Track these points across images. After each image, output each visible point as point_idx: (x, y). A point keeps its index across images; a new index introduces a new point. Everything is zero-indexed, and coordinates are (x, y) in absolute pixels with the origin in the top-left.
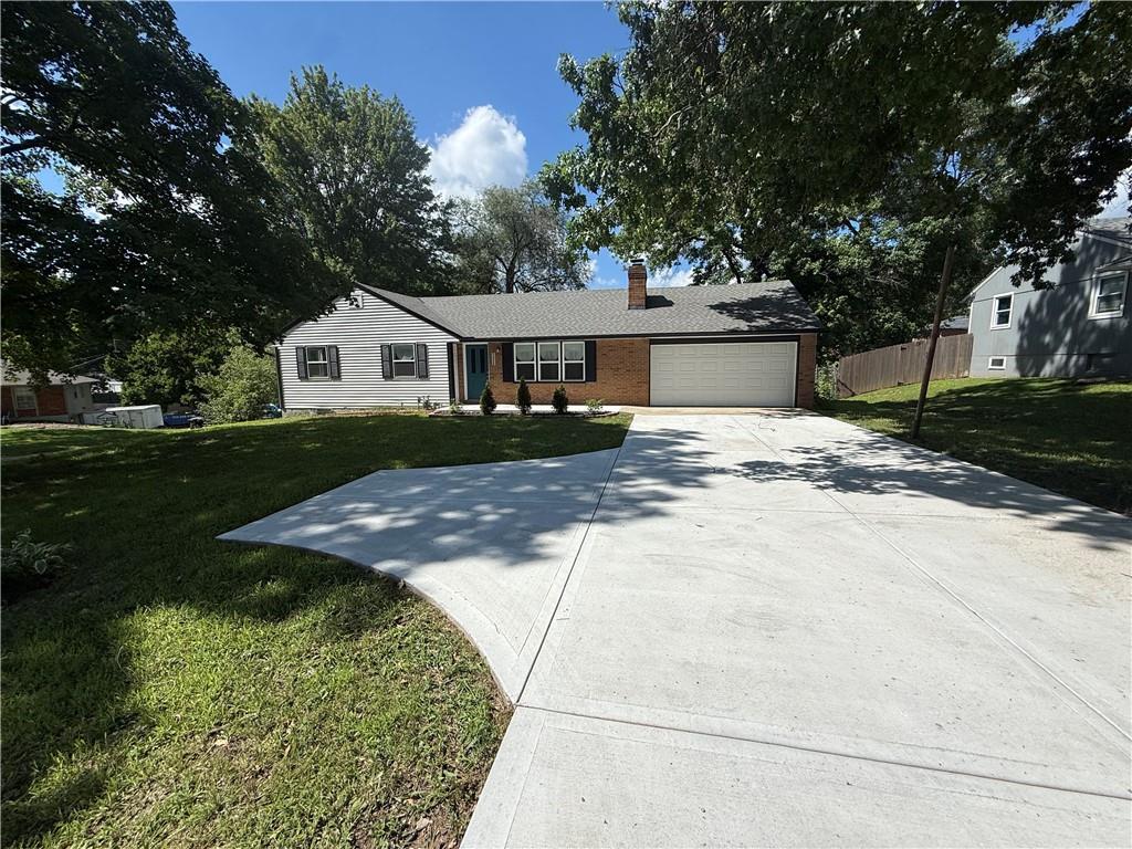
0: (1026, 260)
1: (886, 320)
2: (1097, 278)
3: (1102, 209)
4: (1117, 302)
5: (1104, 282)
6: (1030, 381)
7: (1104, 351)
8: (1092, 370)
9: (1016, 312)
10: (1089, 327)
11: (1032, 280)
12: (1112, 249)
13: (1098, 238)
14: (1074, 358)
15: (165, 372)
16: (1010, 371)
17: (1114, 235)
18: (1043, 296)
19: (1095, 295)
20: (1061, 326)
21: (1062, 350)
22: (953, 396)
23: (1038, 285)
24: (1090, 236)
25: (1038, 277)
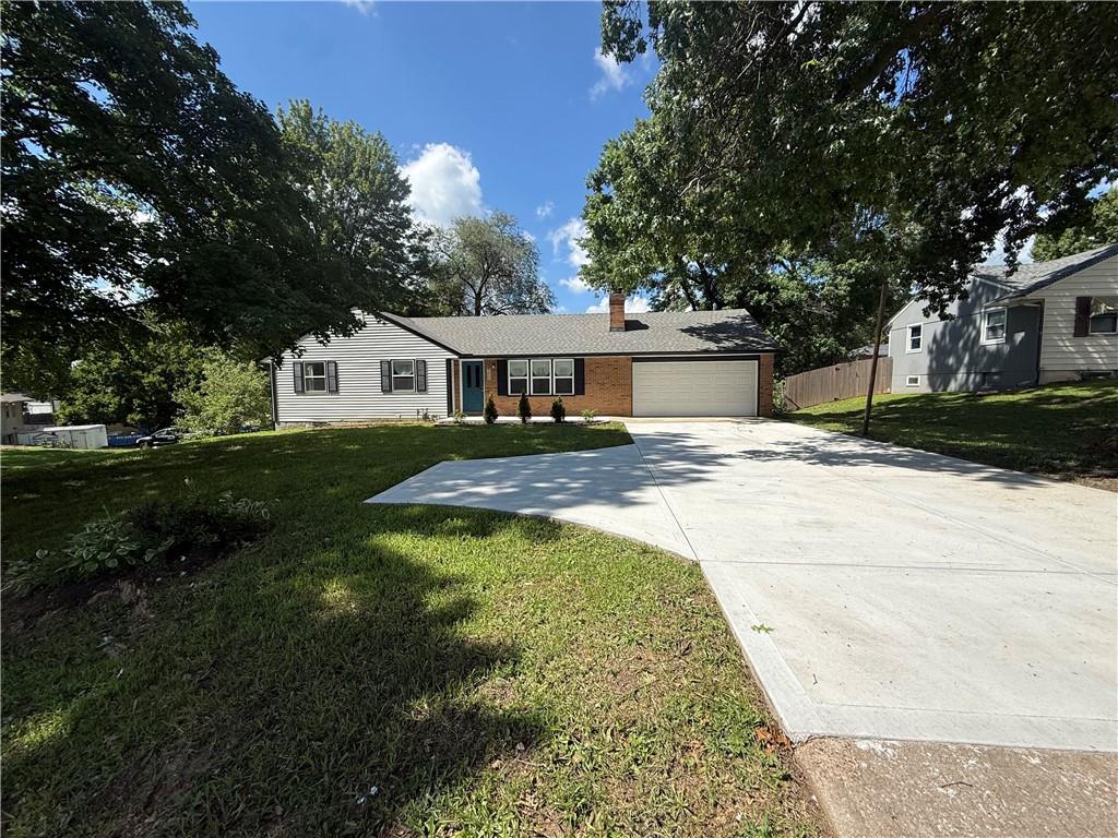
0: (933, 296)
1: (821, 345)
2: (985, 313)
3: (985, 259)
4: (1000, 332)
5: (990, 315)
6: (940, 395)
7: (994, 370)
8: (986, 386)
9: (926, 339)
10: (981, 352)
11: (938, 313)
12: (994, 290)
13: (983, 281)
14: (972, 376)
15: (109, 390)
16: (923, 388)
17: (994, 278)
18: (946, 326)
19: (984, 326)
20: (960, 351)
21: (963, 370)
22: (883, 408)
23: (943, 317)
24: (978, 279)
25: (942, 311)
